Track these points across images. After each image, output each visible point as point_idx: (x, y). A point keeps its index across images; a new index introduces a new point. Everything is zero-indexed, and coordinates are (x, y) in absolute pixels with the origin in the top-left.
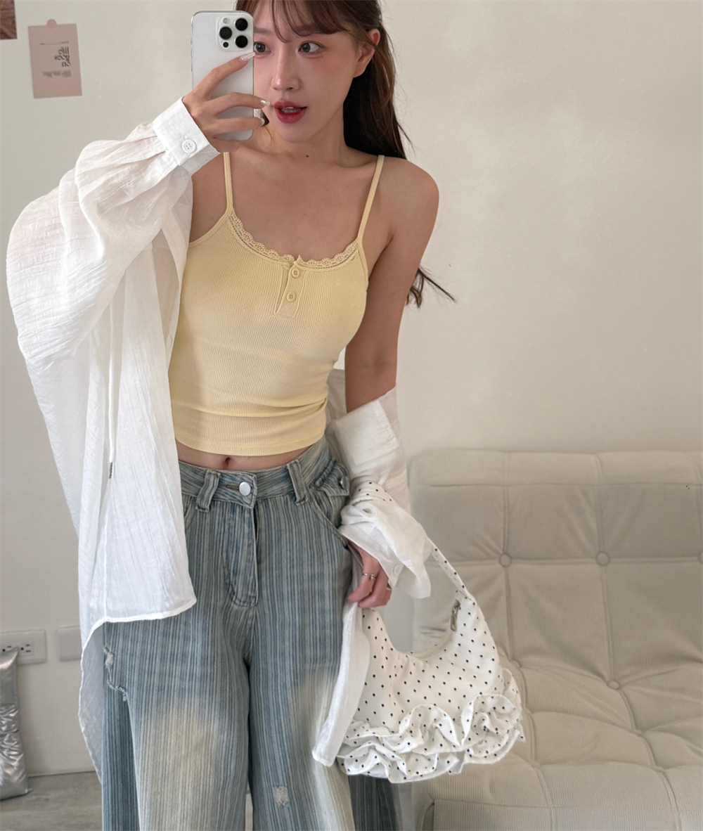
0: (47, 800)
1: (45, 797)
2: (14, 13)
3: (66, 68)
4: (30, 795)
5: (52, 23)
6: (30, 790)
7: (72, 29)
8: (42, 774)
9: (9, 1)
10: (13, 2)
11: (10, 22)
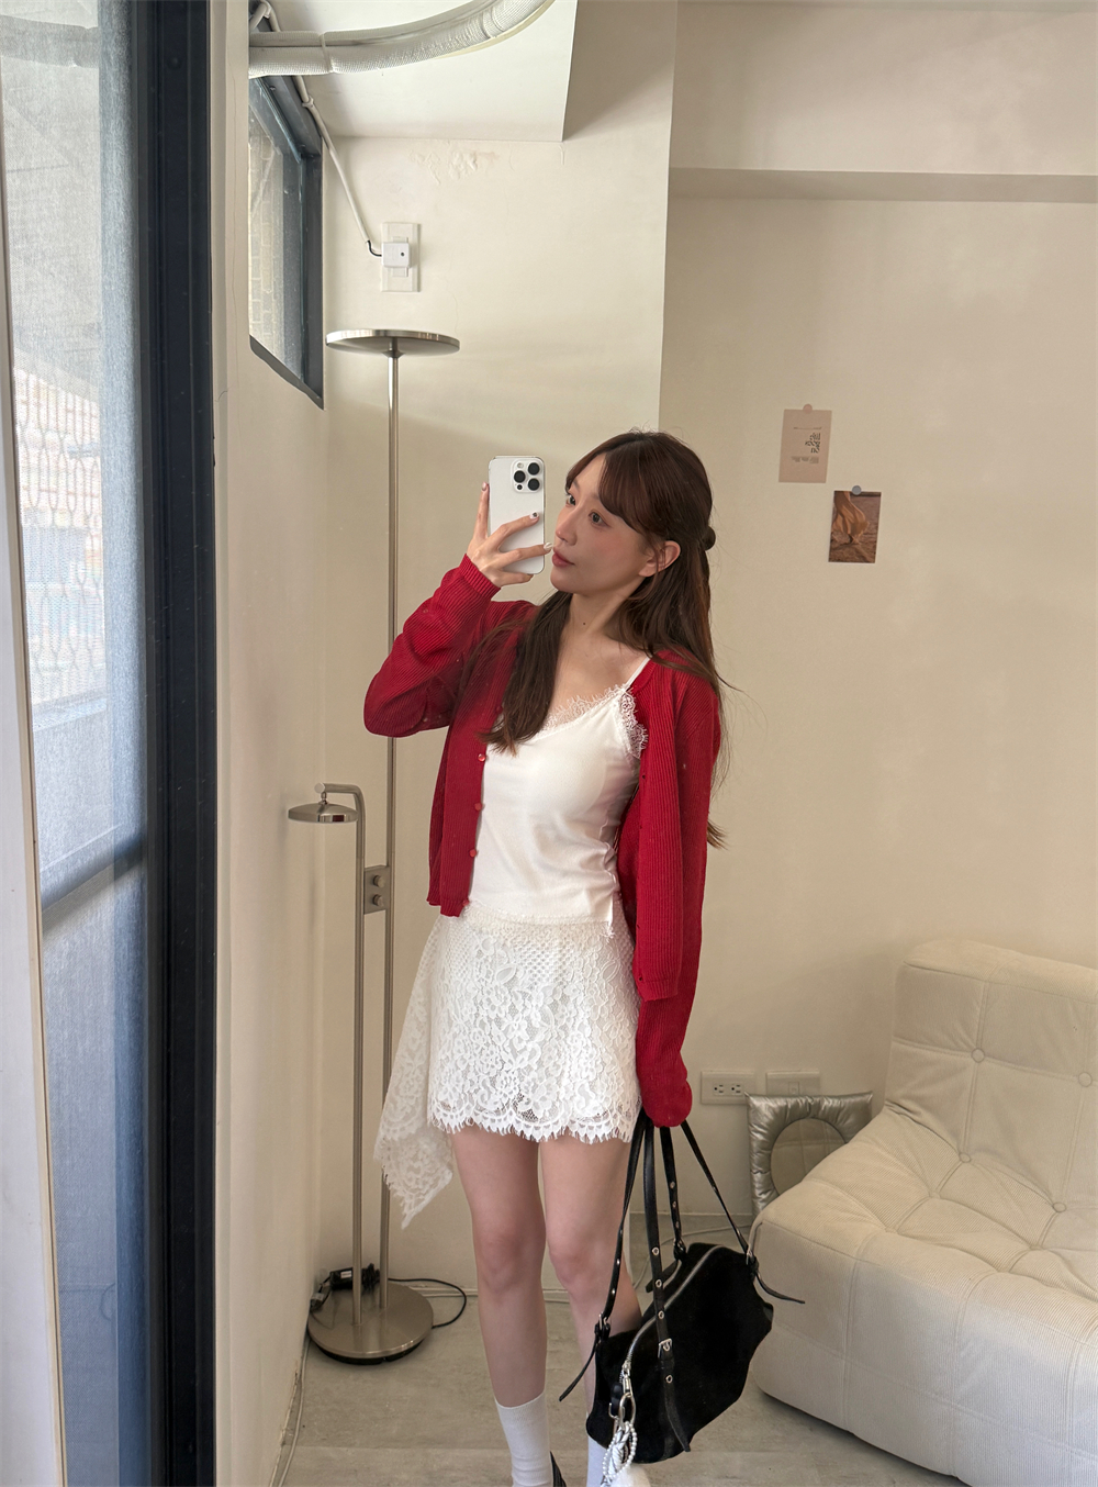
2: (876, 538)
9: (873, 526)
10: (877, 528)
11: (871, 547)
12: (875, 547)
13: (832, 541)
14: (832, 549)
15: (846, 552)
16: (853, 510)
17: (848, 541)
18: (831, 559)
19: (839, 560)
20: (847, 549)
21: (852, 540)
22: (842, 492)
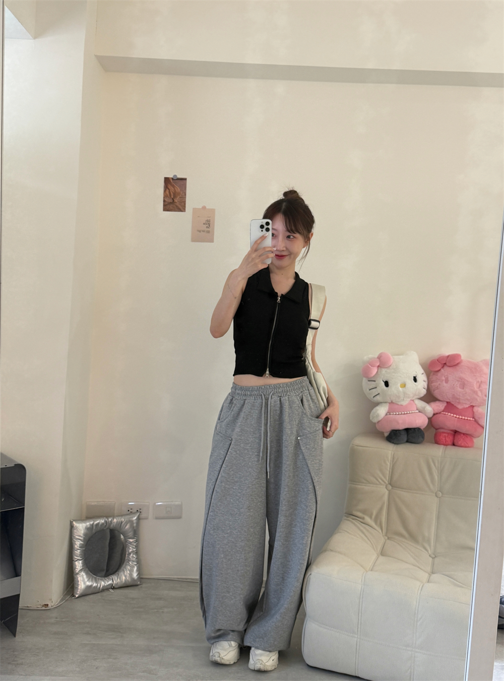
2: (185, 200)
3: (208, 229)
5: (204, 208)
7: (213, 211)
9: (184, 194)
10: (185, 195)
11: (183, 204)
12: (185, 204)
13: (164, 201)
14: (164, 205)
15: (171, 207)
16: (174, 186)
17: (172, 201)
18: (166, 208)
19: (168, 210)
20: (172, 205)
21: (173, 201)
22: (168, 178)
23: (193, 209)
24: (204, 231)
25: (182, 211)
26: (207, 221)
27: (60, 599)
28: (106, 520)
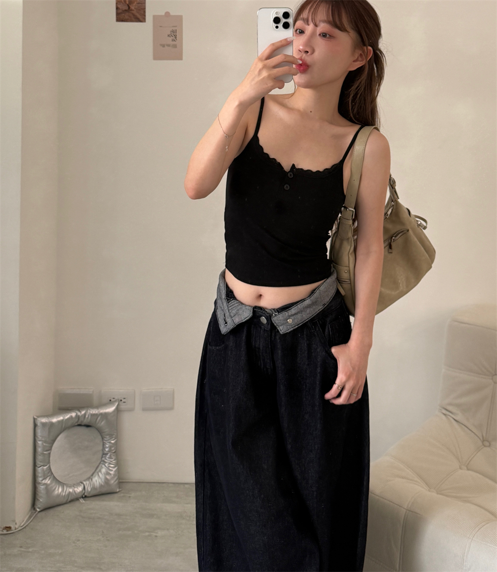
0: (130, 497)
1: (129, 495)
2: (145, 6)
3: (174, 43)
4: (120, 493)
5: (167, 14)
6: (120, 490)
7: (179, 18)
8: (128, 481)
11: (142, 11)
12: (145, 12)
13: (117, 8)
14: (118, 14)
15: (126, 16)
17: (127, 8)
18: (120, 19)
19: (123, 21)
20: (127, 14)
21: (129, 7)
23: (154, 17)
24: (169, 45)
25: (140, 21)
26: (173, 31)
27: (28, 517)
28: (79, 414)
